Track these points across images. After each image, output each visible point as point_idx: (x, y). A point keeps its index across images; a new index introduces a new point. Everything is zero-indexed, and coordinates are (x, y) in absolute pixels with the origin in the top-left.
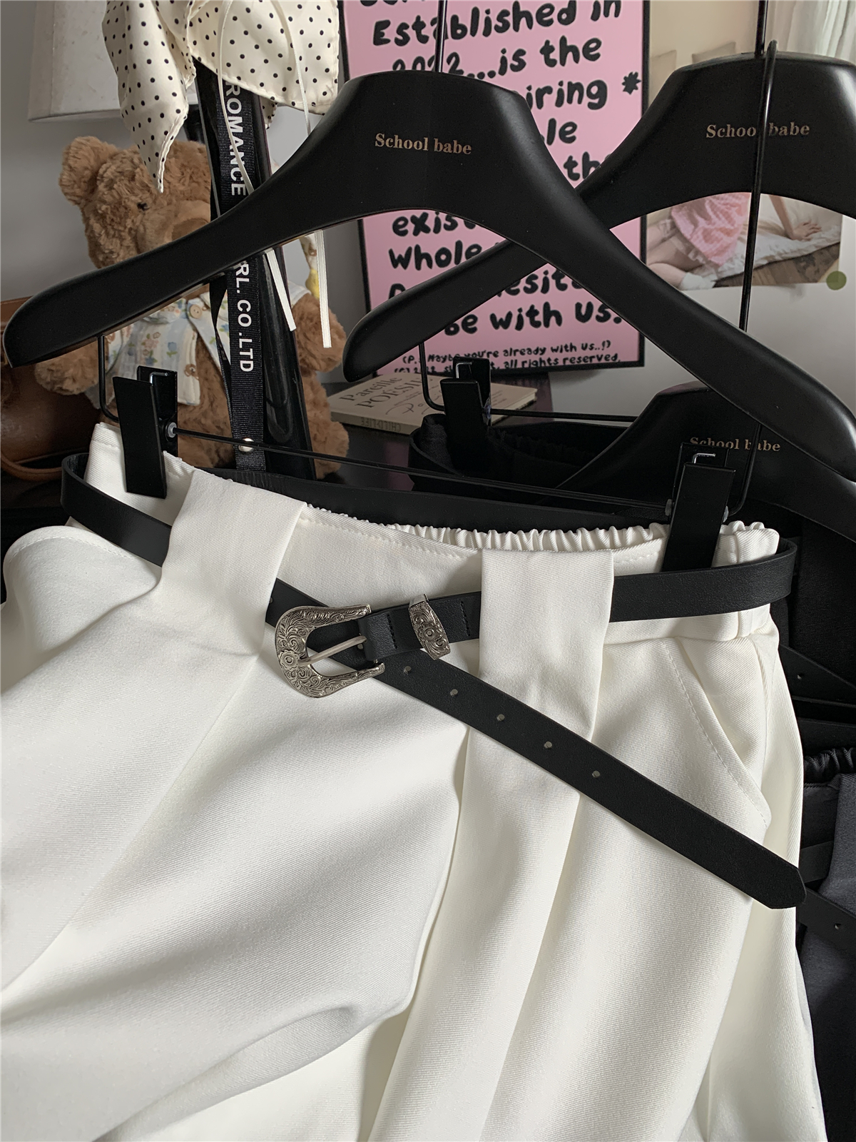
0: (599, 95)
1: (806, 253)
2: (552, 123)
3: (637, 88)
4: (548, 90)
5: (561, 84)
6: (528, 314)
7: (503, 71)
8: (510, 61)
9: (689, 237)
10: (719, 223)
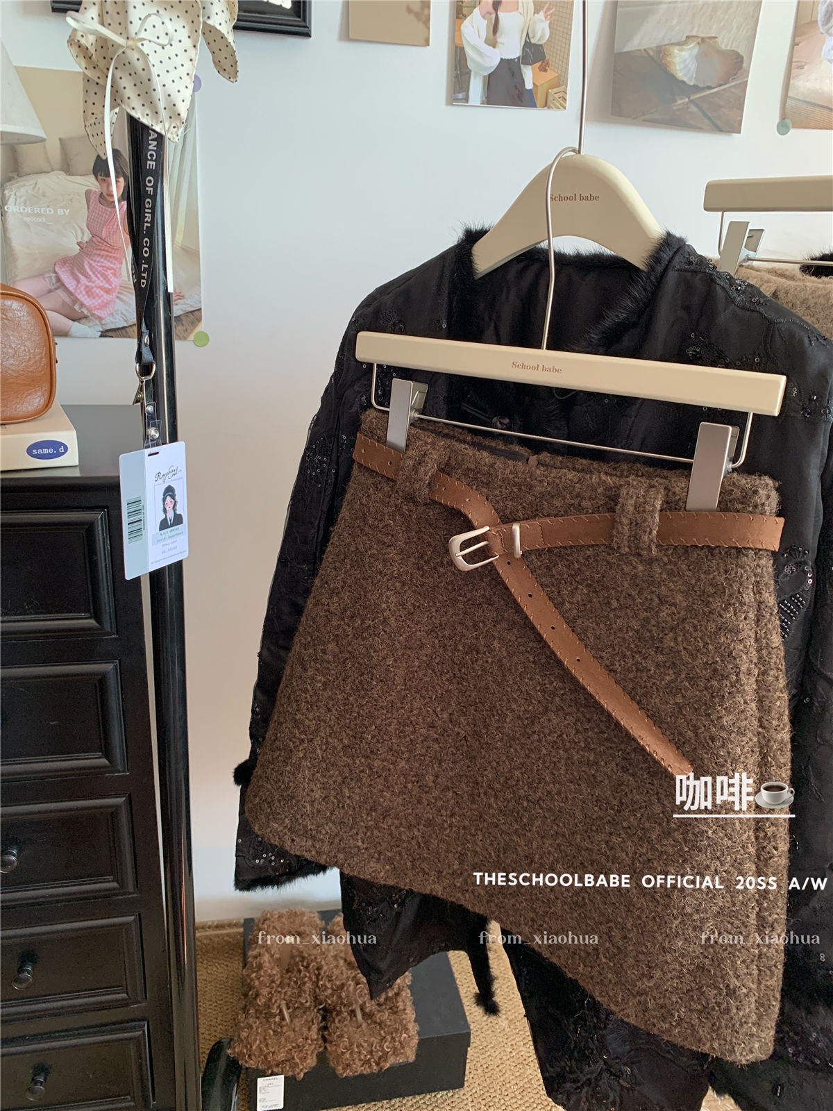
9: (73, 291)
10: (99, 281)
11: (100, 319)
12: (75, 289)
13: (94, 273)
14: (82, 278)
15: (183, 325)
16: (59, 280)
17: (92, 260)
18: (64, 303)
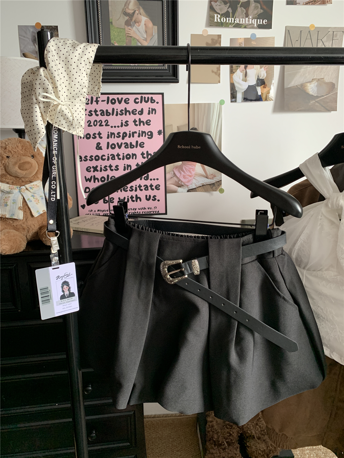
0: (151, 135)
1: (213, 183)
2: (137, 142)
3: (162, 134)
4: (136, 132)
5: (139, 131)
6: (130, 198)
7: (122, 126)
8: (124, 123)
9: (179, 177)
10: (188, 173)
11: (187, 186)
12: (179, 176)
13: (186, 170)
14: (182, 173)
15: (215, 186)
16: (174, 174)
17: (186, 166)
18: (176, 181)
